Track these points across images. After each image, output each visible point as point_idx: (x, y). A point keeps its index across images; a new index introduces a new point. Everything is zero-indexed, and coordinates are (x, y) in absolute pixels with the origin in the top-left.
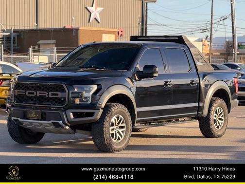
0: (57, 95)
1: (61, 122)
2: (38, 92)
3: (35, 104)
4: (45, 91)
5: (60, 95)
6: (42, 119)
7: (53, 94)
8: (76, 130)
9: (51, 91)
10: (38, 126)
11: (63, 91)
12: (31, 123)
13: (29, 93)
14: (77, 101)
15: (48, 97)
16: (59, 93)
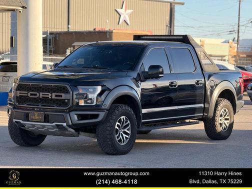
0: (61, 96)
1: (65, 124)
2: (41, 94)
3: (38, 105)
4: (48, 92)
5: (64, 96)
6: (45, 122)
7: (56, 96)
8: (80, 132)
9: (54, 92)
10: (40, 128)
11: (67, 92)
12: (34, 126)
13: (31, 95)
14: (82, 103)
15: (52, 99)
16: (63, 95)
